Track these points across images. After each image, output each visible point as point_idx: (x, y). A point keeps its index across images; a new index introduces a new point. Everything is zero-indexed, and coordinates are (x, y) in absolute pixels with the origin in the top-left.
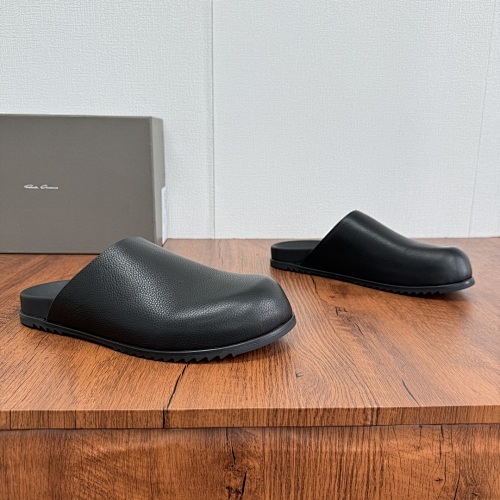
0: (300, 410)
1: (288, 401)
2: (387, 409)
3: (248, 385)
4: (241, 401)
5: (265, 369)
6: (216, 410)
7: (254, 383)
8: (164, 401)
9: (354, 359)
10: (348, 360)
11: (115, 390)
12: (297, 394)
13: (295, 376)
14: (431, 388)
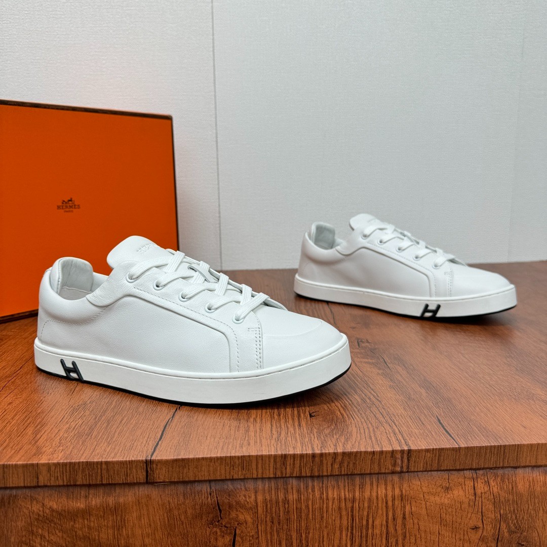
0: (314, 456)
1: (299, 445)
4: (241, 447)
8: (148, 450)
9: (379, 395)
10: (372, 397)
11: (89, 437)
12: (311, 437)
13: (309, 416)
14: (472, 425)
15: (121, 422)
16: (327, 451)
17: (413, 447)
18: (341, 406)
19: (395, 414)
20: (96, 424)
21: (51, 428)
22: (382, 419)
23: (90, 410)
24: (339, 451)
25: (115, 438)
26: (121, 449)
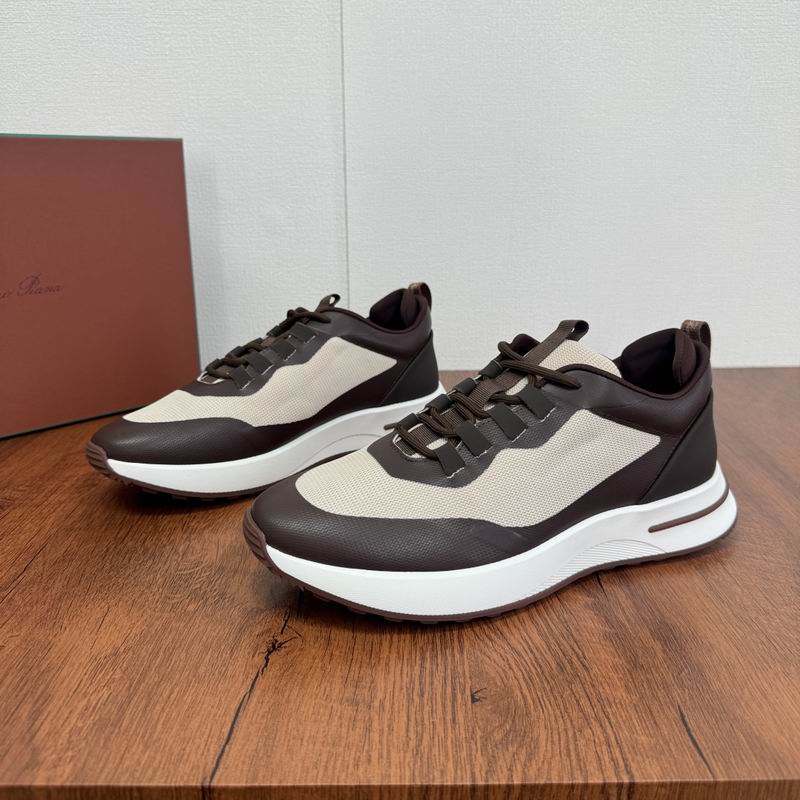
0: (474, 788)
1: (451, 766)
2: (648, 786)
3: (376, 725)
4: (357, 766)
5: (412, 681)
6: (306, 789)
7: (386, 716)
8: (207, 764)
9: (586, 654)
10: (575, 659)
11: (117, 730)
12: (470, 749)
13: (470, 698)
14: (737, 731)
15: (169, 697)
16: (496, 783)
17: (638, 780)
18: (524, 678)
19: (611, 699)
20: (130, 698)
21: (58, 706)
22: (589, 710)
23: (123, 668)
24: (515, 783)
25: (156, 734)
26: (164, 761)
